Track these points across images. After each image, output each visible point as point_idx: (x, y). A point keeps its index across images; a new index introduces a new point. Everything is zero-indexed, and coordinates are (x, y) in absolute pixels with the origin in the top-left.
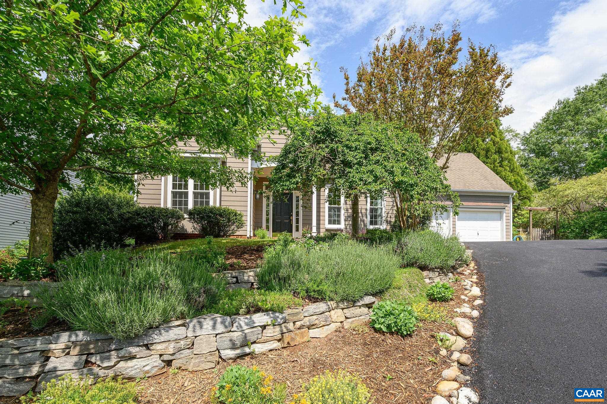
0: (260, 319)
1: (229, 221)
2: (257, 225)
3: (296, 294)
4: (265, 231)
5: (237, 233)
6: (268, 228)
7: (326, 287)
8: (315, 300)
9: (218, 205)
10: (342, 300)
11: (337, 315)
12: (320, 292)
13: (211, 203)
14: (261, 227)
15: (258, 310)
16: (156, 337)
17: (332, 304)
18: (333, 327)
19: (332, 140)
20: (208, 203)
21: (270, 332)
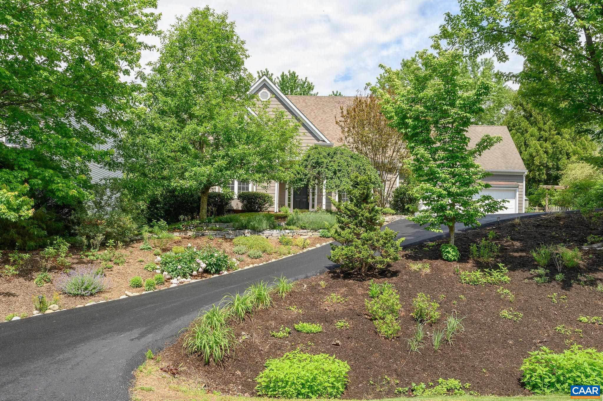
0: (287, 231)
1: (265, 201)
2: (281, 204)
3: (298, 227)
4: (287, 208)
5: (269, 209)
6: (289, 205)
7: (307, 225)
8: (303, 229)
9: (255, 191)
10: (312, 230)
11: (310, 234)
12: (305, 227)
13: (250, 190)
14: (284, 205)
15: (287, 229)
16: (264, 232)
17: (309, 231)
18: (308, 236)
19: (320, 166)
20: (248, 188)
21: (290, 234)
